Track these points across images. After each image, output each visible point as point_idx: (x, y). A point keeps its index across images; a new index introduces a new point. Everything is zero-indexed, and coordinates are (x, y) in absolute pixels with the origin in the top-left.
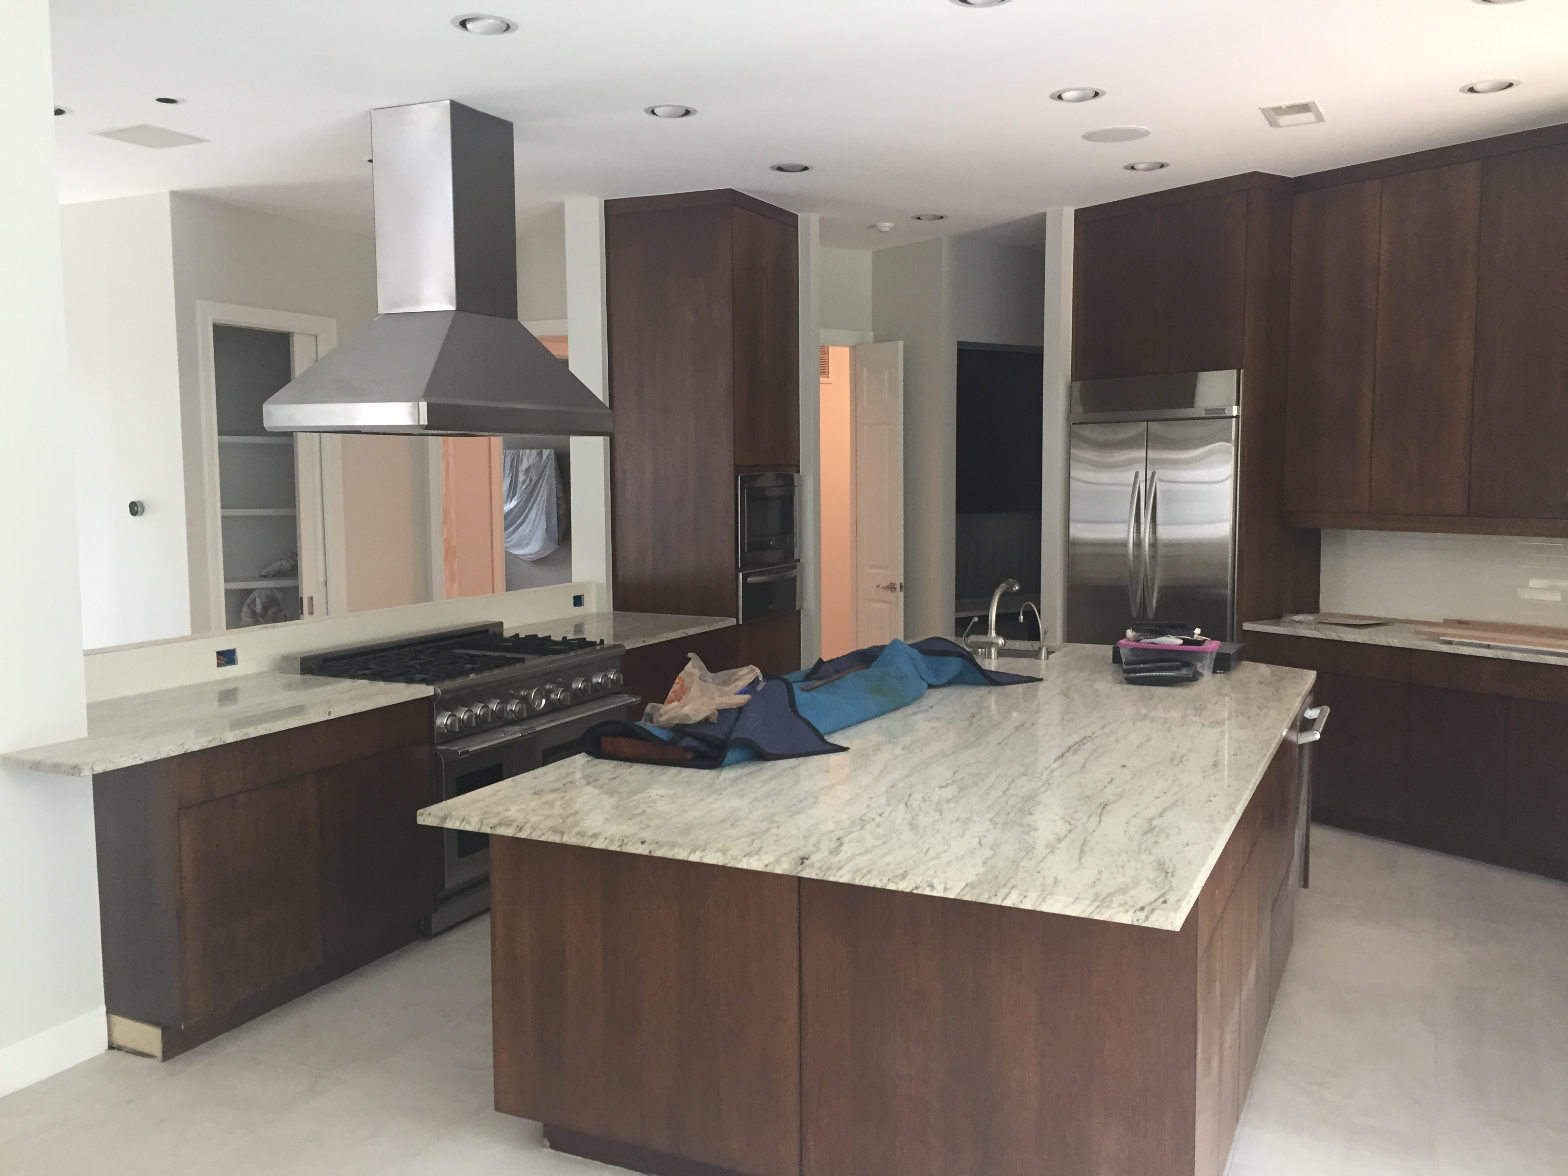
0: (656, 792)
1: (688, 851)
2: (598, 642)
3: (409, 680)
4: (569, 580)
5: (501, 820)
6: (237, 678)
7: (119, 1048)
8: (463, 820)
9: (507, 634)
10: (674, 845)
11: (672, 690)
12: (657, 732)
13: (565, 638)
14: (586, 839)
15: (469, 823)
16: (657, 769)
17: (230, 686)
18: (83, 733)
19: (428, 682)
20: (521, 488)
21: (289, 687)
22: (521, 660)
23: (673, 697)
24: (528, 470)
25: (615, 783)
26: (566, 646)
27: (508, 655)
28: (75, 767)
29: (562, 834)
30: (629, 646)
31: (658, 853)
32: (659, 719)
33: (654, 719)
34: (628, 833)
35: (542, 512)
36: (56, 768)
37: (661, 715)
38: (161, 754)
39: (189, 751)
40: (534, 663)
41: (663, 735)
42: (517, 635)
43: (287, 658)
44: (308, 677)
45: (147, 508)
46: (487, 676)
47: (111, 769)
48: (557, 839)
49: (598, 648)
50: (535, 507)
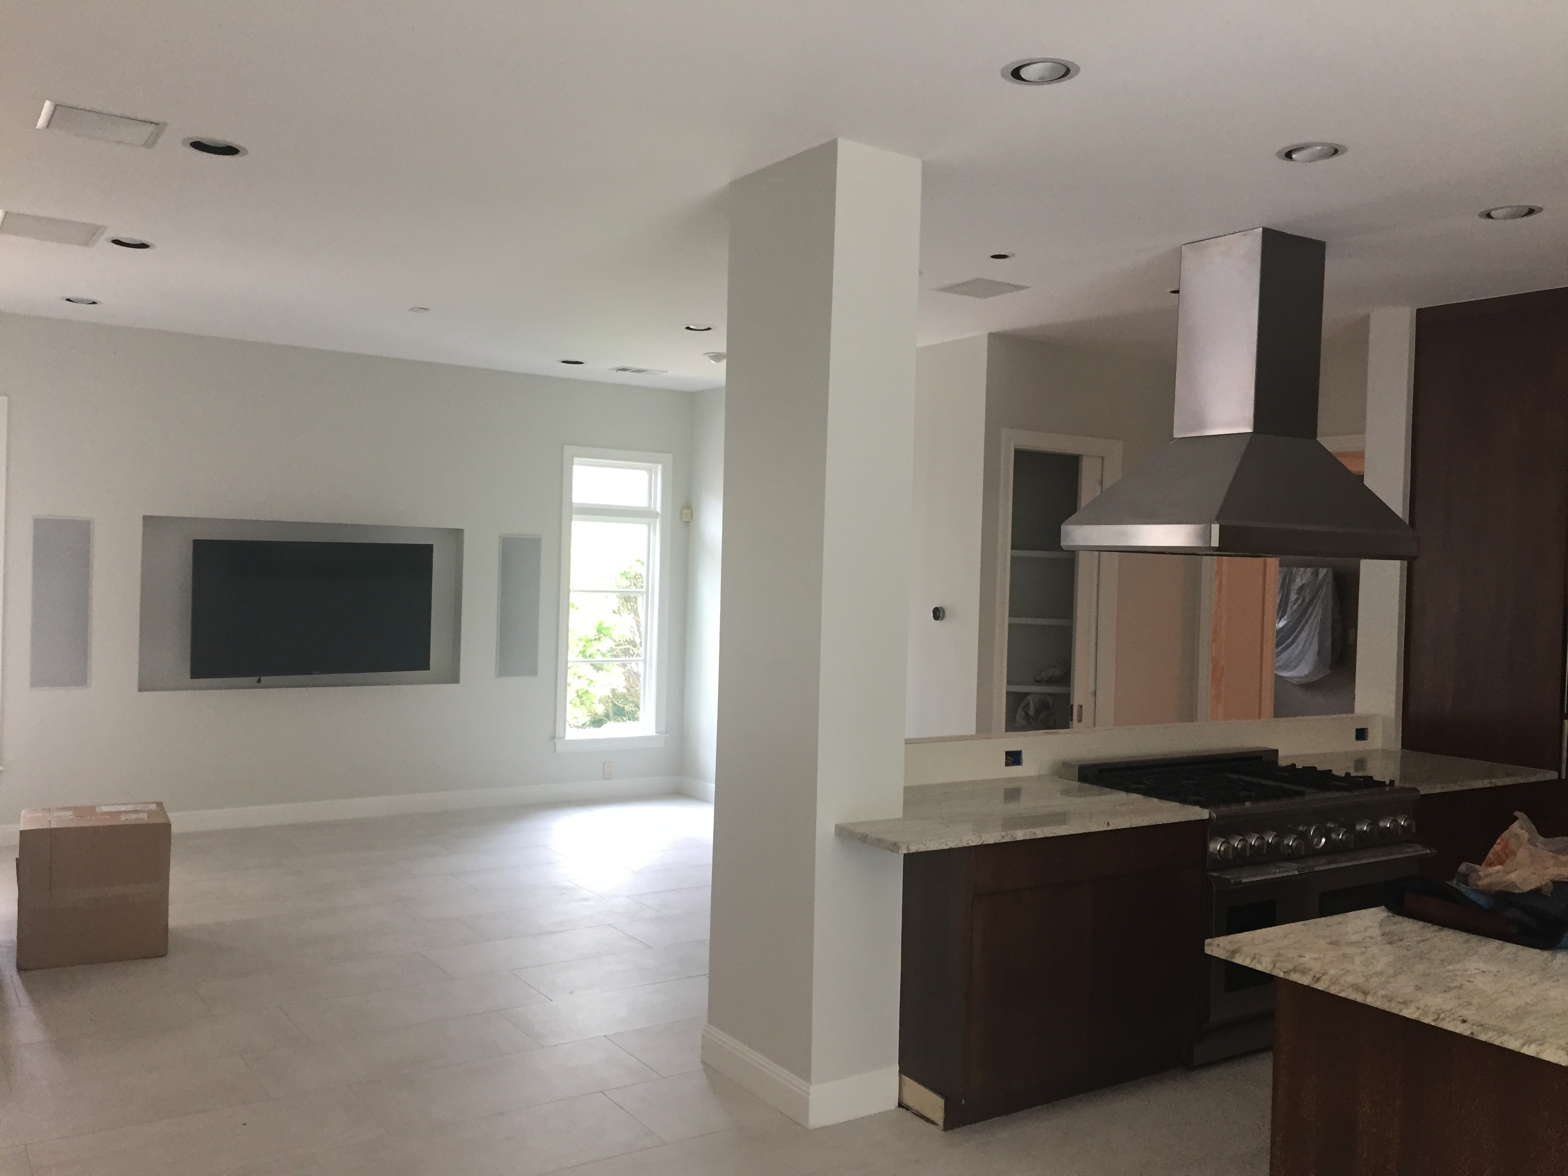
0: (1473, 965)
1: (1522, 1041)
2: (1388, 782)
3: (1184, 801)
4: (1351, 710)
5: (1296, 966)
6: (1021, 779)
7: (908, 1108)
8: (1254, 958)
9: (1282, 763)
10: (1503, 1032)
11: (1492, 851)
12: (1473, 897)
13: (1348, 774)
14: (1393, 1004)
15: (1260, 963)
16: (1474, 939)
17: (1013, 785)
18: (900, 815)
19: (1203, 806)
20: (1292, 607)
21: (1067, 792)
22: (1300, 794)
23: (1493, 860)
24: (1301, 589)
25: (1424, 947)
26: (1349, 783)
27: (1285, 786)
28: (895, 844)
29: (1366, 994)
30: (1424, 790)
31: (1483, 1037)
32: (1477, 882)
33: (1471, 881)
34: (1445, 1007)
35: (1314, 633)
36: (879, 843)
37: (1480, 878)
38: (962, 842)
39: (986, 843)
40: (1314, 798)
41: (1482, 901)
42: (1294, 765)
43: (1066, 765)
44: (1086, 785)
45: (947, 614)
46: (1265, 806)
47: (923, 850)
48: (1359, 998)
49: (1387, 789)
50: (1307, 628)
